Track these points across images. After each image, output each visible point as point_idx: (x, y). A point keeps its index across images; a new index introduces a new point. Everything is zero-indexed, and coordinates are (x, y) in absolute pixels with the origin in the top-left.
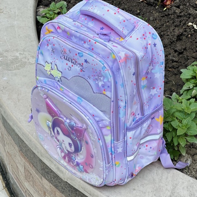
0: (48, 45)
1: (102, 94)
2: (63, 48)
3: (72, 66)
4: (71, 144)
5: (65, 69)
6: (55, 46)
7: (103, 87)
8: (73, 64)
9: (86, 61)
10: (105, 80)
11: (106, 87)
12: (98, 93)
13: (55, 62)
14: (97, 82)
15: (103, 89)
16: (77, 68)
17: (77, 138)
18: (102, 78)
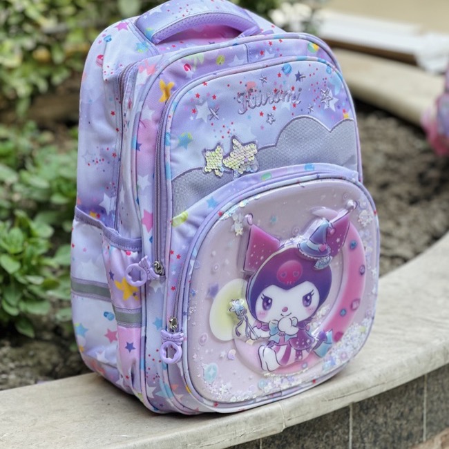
0: (194, 111)
1: (344, 121)
2: (243, 84)
3: (274, 108)
4: (310, 294)
5: (262, 128)
6: (218, 96)
7: (339, 107)
8: (274, 104)
9: (299, 77)
10: (337, 92)
11: (344, 104)
12: (337, 125)
13: (231, 131)
14: (326, 107)
15: (341, 110)
16: (286, 105)
17: (331, 258)
18: (330, 94)
